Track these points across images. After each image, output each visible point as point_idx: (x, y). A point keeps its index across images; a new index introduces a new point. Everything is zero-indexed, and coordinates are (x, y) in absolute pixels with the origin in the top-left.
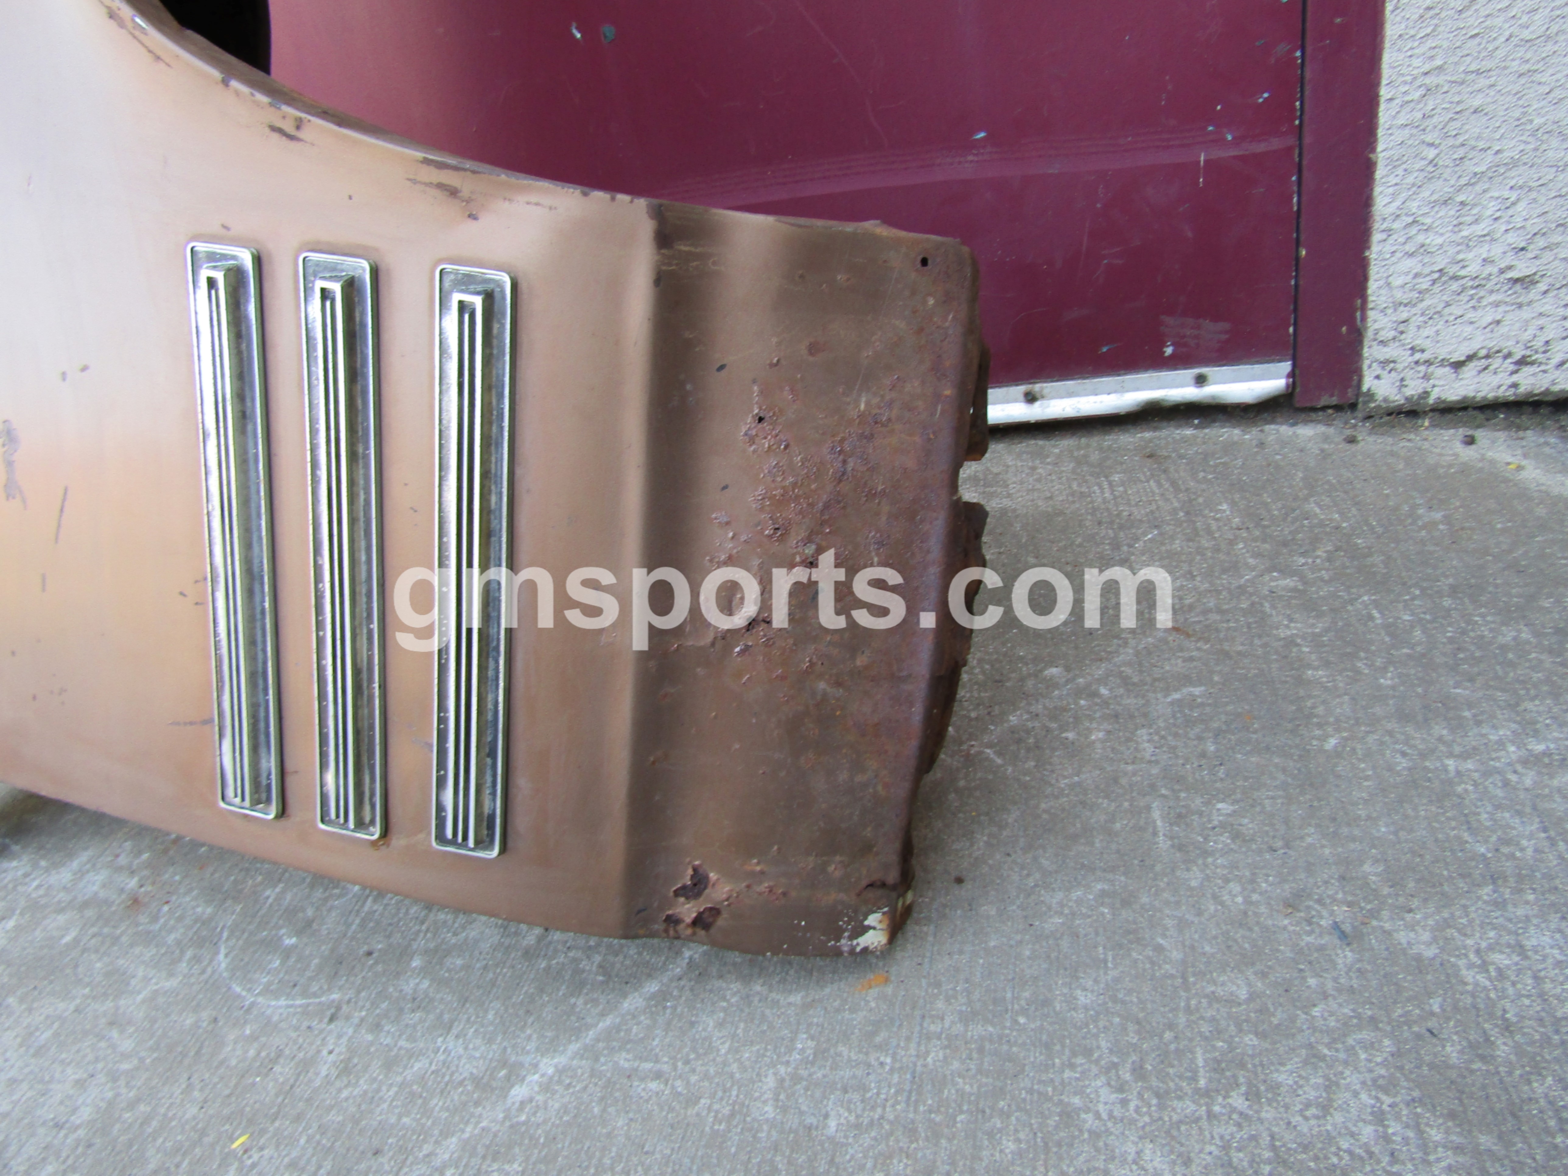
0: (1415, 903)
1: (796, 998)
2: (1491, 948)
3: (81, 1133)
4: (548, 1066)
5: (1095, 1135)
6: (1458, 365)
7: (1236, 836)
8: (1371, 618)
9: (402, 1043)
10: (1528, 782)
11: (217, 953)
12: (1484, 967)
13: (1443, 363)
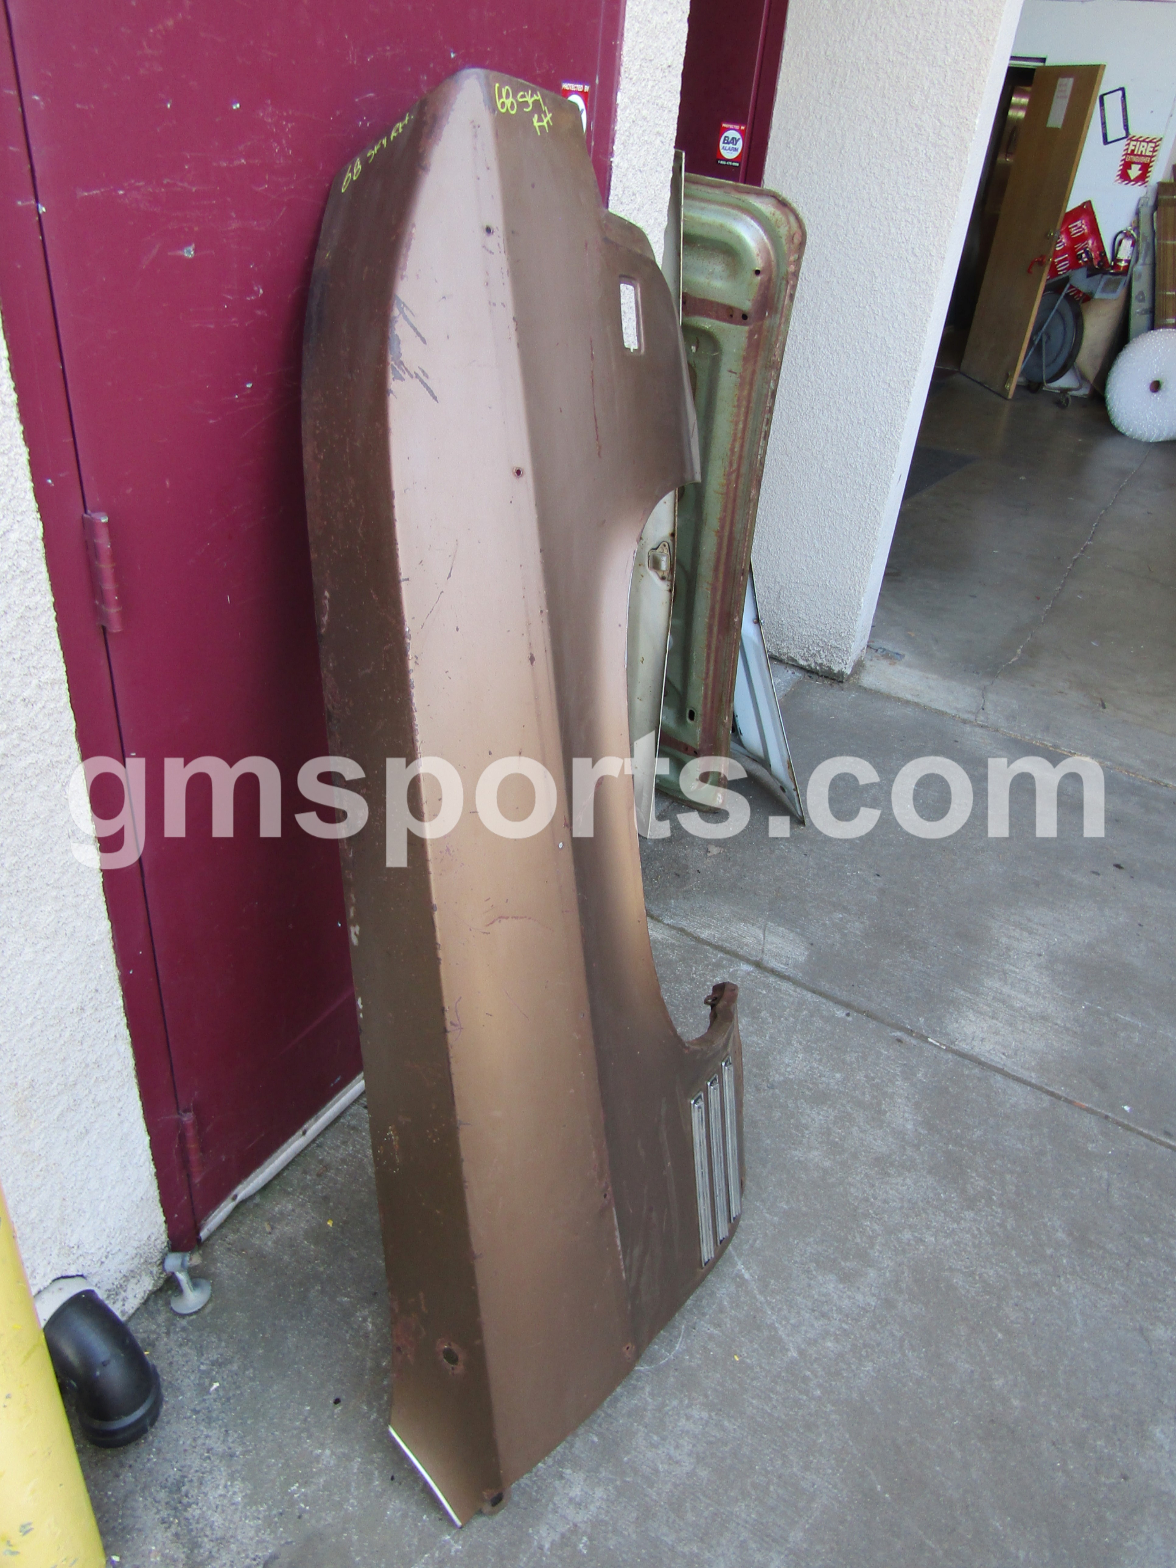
3: (713, 1414)
4: (740, 1266)
5: (806, 1159)
9: (714, 1307)
11: (639, 1371)
12: (789, 1074)
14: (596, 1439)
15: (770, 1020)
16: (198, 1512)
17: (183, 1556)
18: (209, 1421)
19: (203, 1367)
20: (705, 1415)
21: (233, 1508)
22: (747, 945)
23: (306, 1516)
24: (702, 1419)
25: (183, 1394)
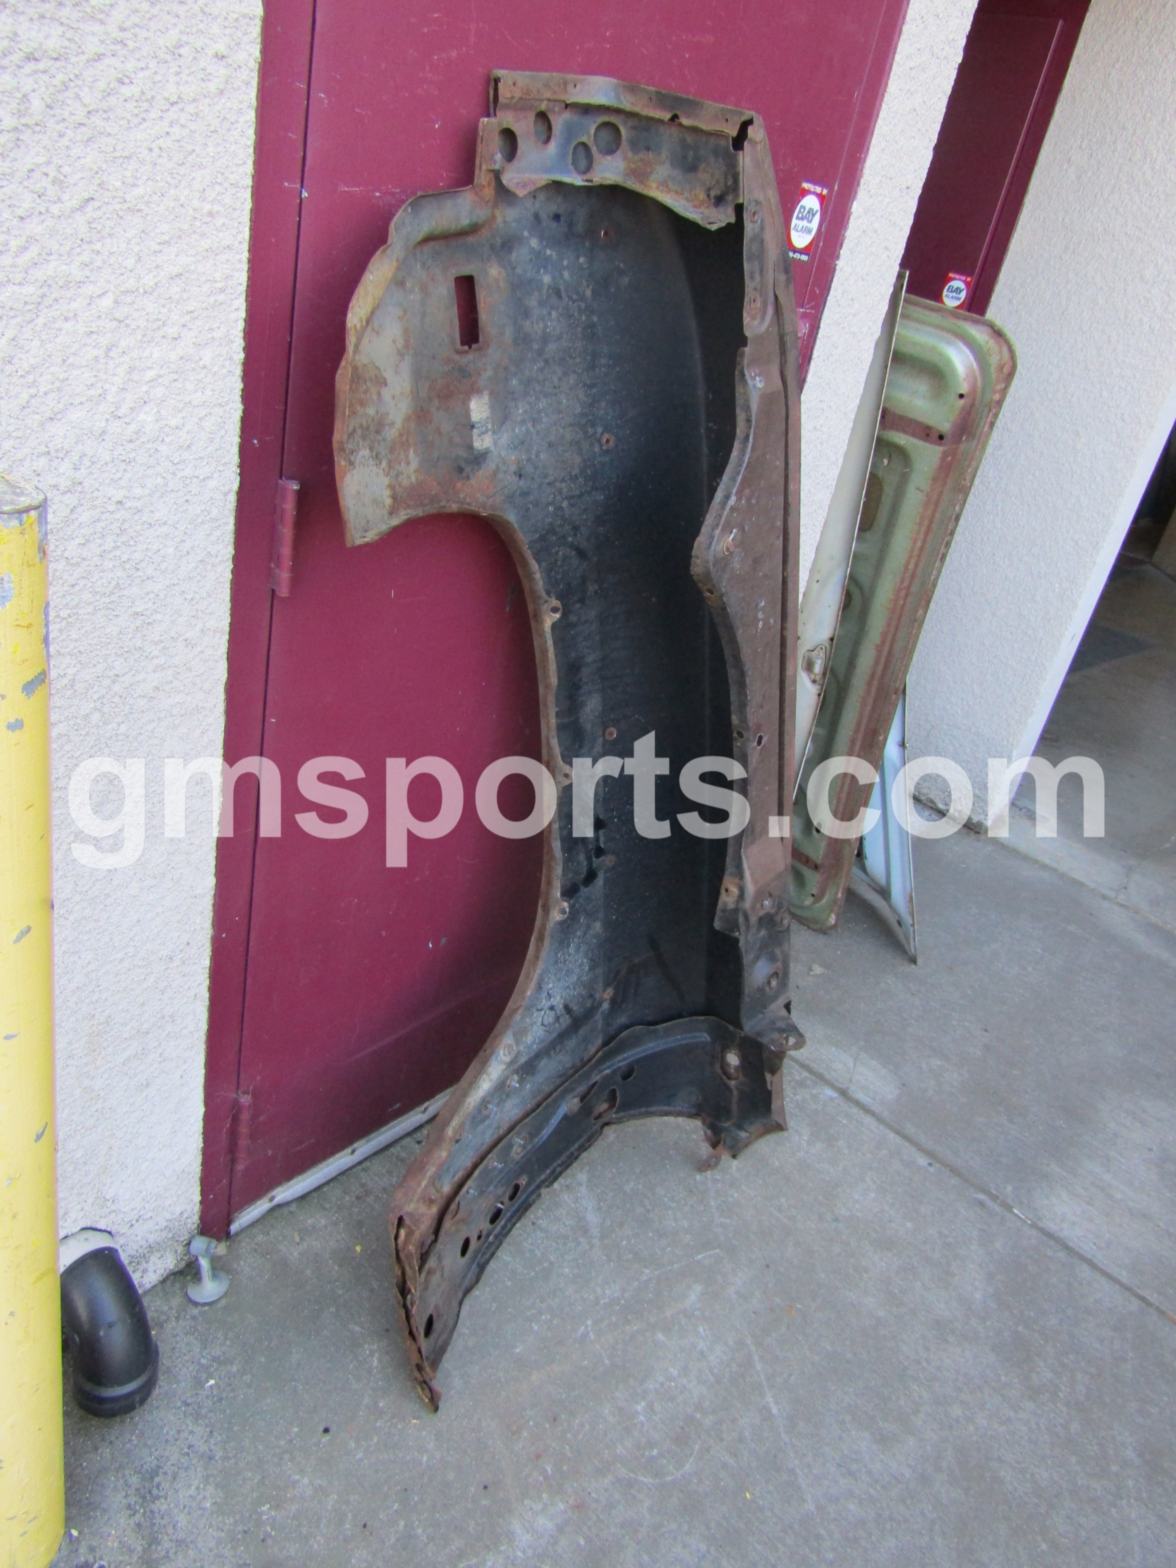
5: (860, 1303)
12: (857, 1211)
15: (846, 1151)
16: (165, 1507)
17: (139, 1548)
18: (197, 1417)
19: (203, 1361)
21: (200, 1512)
22: (835, 1070)
23: (270, 1541)
24: (698, 1550)
25: (178, 1382)
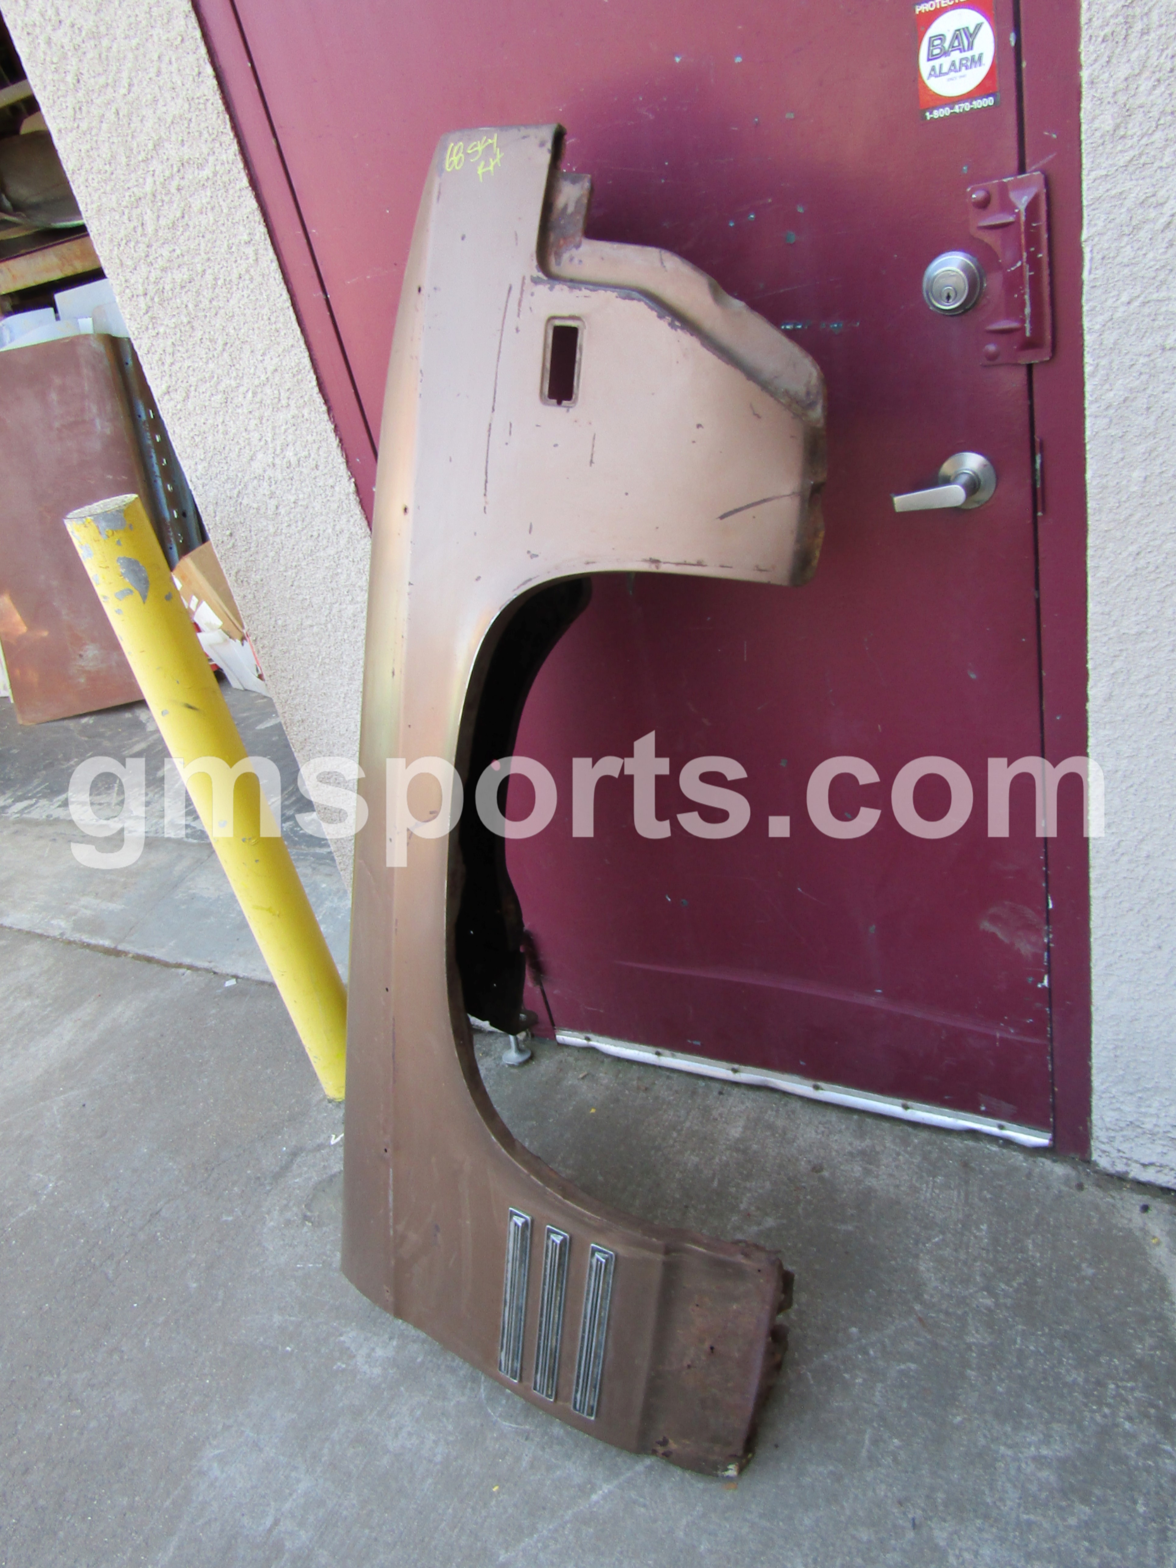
0: (949, 1518)
1: (701, 1485)
2: (967, 1550)
3: (439, 1467)
4: (606, 1488)
6: (1144, 1165)
7: (895, 1460)
8: (1015, 1342)
9: (553, 1459)
10: (1029, 1470)
13: (1136, 1162)
14: (419, 1360)
20: (439, 1458)
